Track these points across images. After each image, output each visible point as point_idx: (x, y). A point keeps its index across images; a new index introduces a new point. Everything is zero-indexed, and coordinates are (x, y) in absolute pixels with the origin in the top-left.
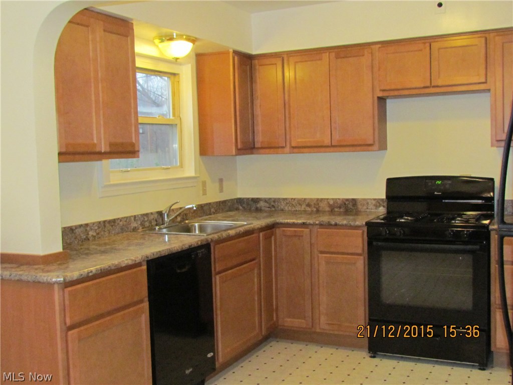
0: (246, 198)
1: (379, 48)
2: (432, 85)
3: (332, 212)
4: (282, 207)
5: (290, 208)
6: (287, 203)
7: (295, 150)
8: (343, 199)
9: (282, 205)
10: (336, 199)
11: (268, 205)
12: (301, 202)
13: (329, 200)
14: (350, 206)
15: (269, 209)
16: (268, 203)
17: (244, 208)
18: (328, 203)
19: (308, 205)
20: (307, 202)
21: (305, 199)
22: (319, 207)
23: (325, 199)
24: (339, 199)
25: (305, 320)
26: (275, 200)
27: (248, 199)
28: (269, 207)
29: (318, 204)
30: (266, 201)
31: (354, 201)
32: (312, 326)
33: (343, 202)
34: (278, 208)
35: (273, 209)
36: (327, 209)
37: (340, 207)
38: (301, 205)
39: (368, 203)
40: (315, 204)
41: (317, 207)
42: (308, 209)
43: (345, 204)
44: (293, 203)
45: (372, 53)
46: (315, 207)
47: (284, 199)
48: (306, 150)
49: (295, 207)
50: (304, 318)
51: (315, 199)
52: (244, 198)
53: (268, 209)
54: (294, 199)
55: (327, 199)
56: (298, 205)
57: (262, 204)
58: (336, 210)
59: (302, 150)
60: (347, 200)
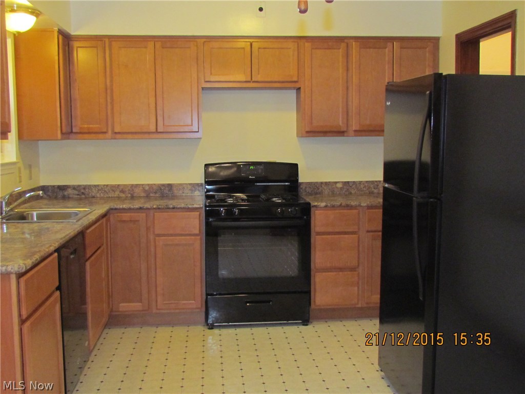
0: (51, 186)
1: (205, 42)
2: (253, 80)
3: (148, 197)
4: (93, 194)
5: (102, 195)
6: (99, 190)
7: (118, 136)
8: (158, 184)
9: (94, 192)
10: (152, 184)
11: (76, 192)
12: (114, 188)
13: (144, 186)
14: (166, 191)
15: (79, 196)
16: (77, 190)
17: (48, 196)
18: (143, 188)
19: (122, 191)
20: (121, 188)
21: (119, 185)
22: (134, 193)
23: (140, 185)
24: (154, 184)
25: (141, 302)
26: (85, 187)
27: (54, 186)
28: (78, 195)
29: (133, 190)
30: (74, 188)
31: (170, 186)
32: (149, 308)
33: (159, 187)
34: (88, 194)
35: (83, 196)
36: (143, 194)
37: (156, 193)
38: (115, 192)
39: (184, 188)
40: (129, 190)
41: (132, 193)
42: (123, 195)
43: (161, 189)
44: (106, 190)
45: (197, 46)
46: (129, 193)
47: (95, 186)
48: (130, 136)
49: (107, 193)
50: (140, 301)
51: (130, 185)
52: (48, 186)
53: (76, 196)
54: (107, 186)
55: (143, 185)
56: (111, 191)
57: (70, 191)
58: (151, 195)
59: (125, 136)
60: (163, 185)
